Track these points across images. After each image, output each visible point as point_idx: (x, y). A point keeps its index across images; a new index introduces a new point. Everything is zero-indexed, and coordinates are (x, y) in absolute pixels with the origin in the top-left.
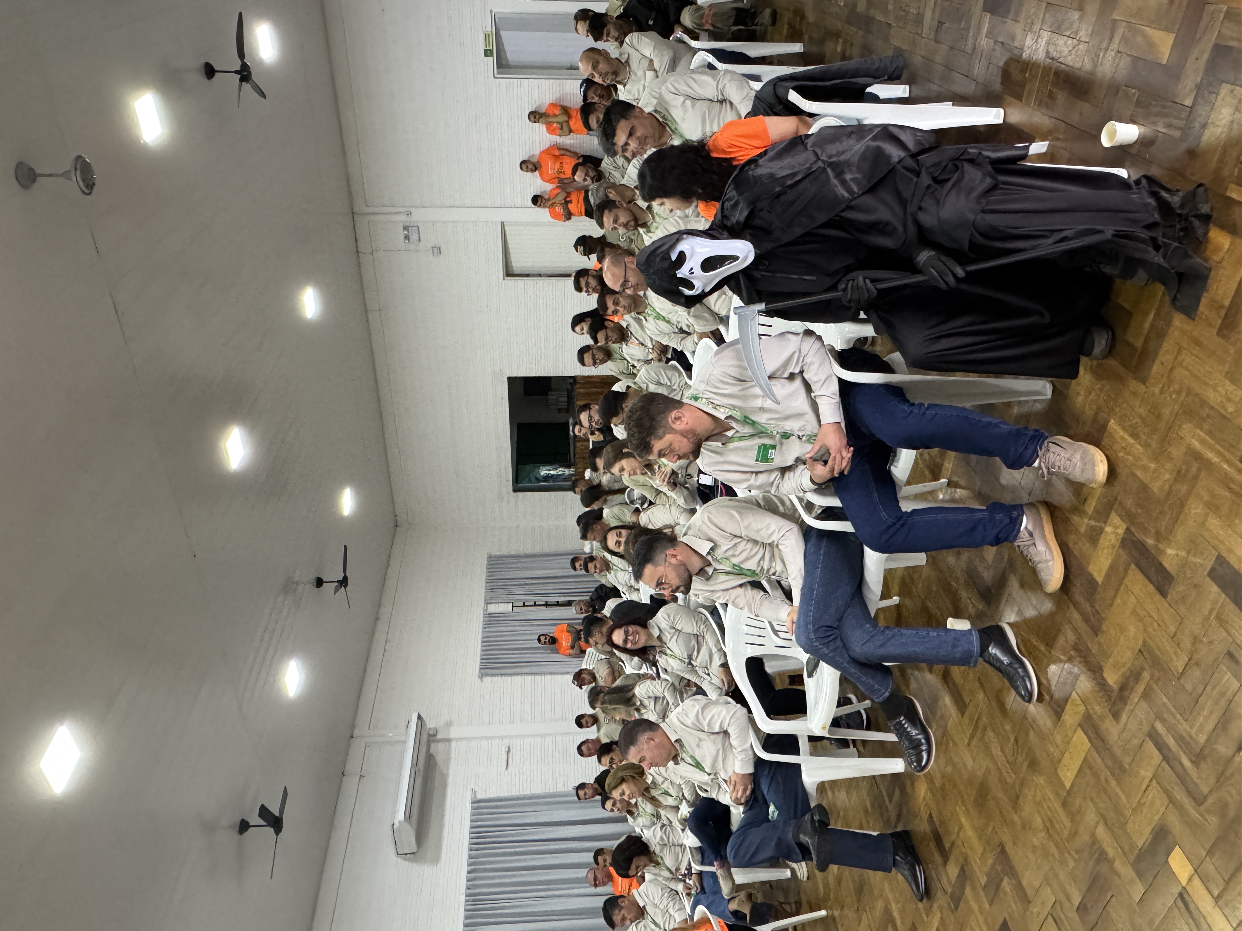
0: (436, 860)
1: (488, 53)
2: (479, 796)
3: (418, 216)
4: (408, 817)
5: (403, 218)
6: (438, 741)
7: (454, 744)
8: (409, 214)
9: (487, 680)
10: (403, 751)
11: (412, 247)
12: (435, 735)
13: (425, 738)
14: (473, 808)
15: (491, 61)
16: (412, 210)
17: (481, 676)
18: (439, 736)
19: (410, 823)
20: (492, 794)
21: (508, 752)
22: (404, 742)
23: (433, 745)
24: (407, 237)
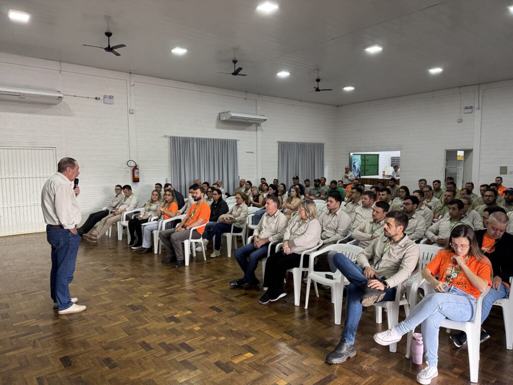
0: (217, 127)
2: (237, 142)
3: (477, 113)
4: (232, 117)
5: (476, 106)
7: (255, 132)
8: (478, 109)
9: (277, 144)
10: (253, 114)
11: (462, 110)
12: (259, 125)
13: (258, 122)
14: (234, 140)
16: (480, 110)
17: (279, 142)
18: (258, 127)
19: (230, 118)
20: (238, 147)
21: (252, 153)
22: (256, 114)
23: (255, 125)
24: (467, 108)
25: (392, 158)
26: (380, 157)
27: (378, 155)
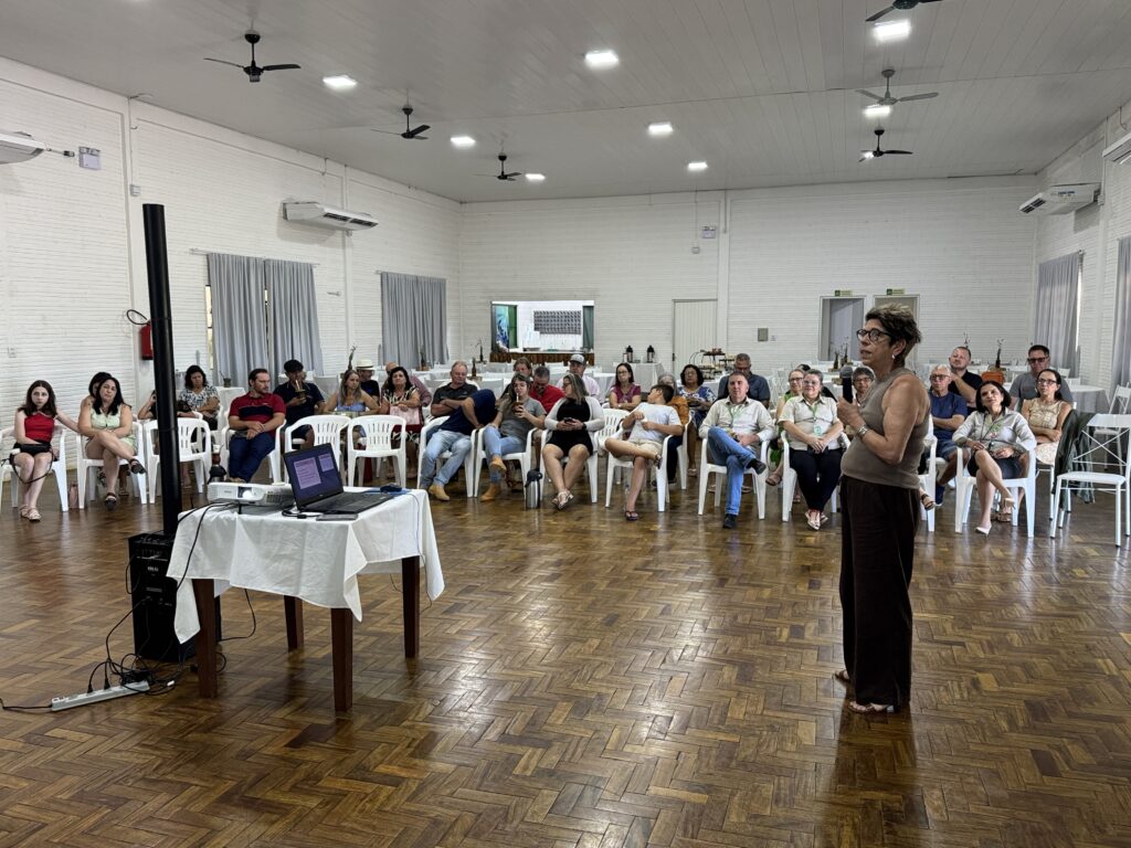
0: (282, 236)
1: (837, 293)
2: (314, 270)
3: (724, 238)
4: (325, 215)
5: (722, 227)
6: (343, 237)
7: (341, 251)
8: (725, 231)
9: (379, 278)
11: (700, 232)
12: (348, 234)
14: (306, 264)
15: (832, 295)
16: (728, 234)
17: (381, 273)
18: (347, 238)
19: (315, 216)
20: (316, 282)
21: (337, 294)
22: (342, 209)
23: (340, 232)
24: (707, 229)
25: (536, 313)
26: (519, 310)
27: (515, 307)
